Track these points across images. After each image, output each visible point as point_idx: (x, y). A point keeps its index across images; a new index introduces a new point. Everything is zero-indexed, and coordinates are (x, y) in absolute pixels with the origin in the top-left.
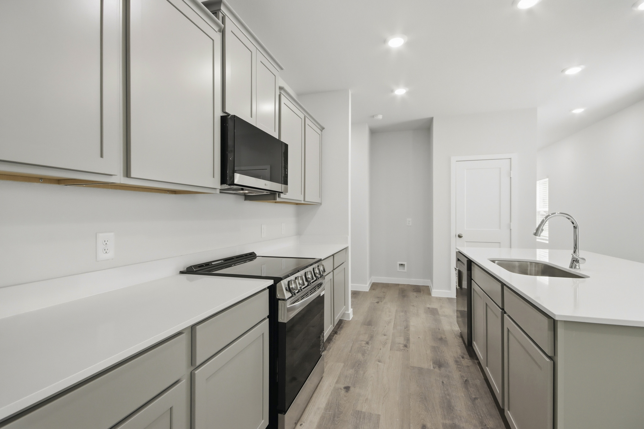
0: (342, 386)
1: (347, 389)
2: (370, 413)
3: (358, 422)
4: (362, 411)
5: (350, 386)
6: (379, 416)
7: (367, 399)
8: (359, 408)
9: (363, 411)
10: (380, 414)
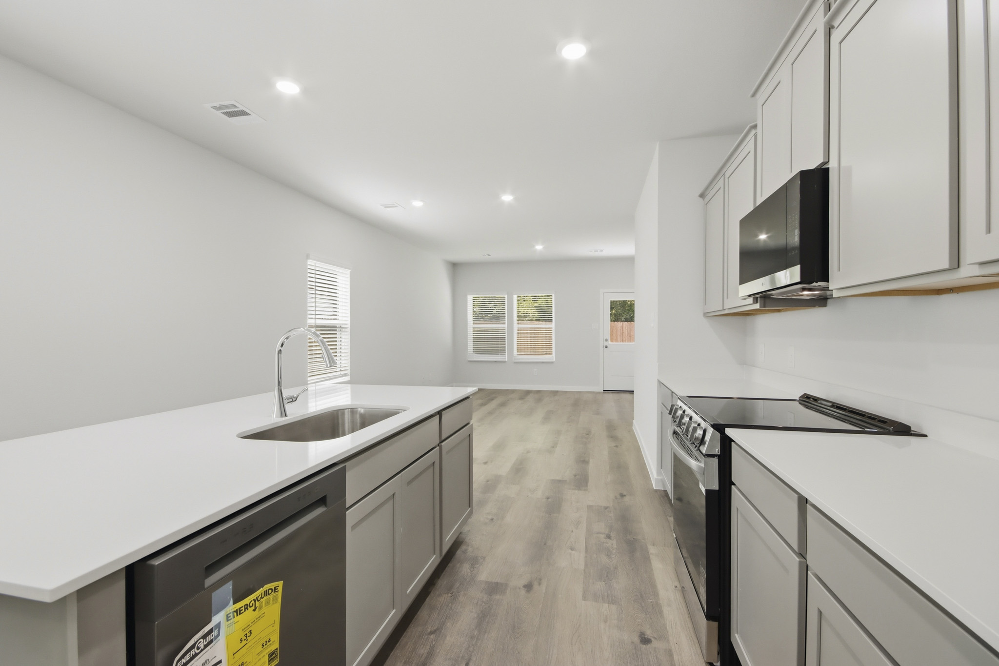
0: (655, 644)
1: (645, 638)
2: (596, 601)
3: (609, 591)
4: (608, 603)
5: (642, 645)
6: (585, 598)
7: (606, 622)
8: (614, 608)
9: (607, 605)
10: (583, 601)
